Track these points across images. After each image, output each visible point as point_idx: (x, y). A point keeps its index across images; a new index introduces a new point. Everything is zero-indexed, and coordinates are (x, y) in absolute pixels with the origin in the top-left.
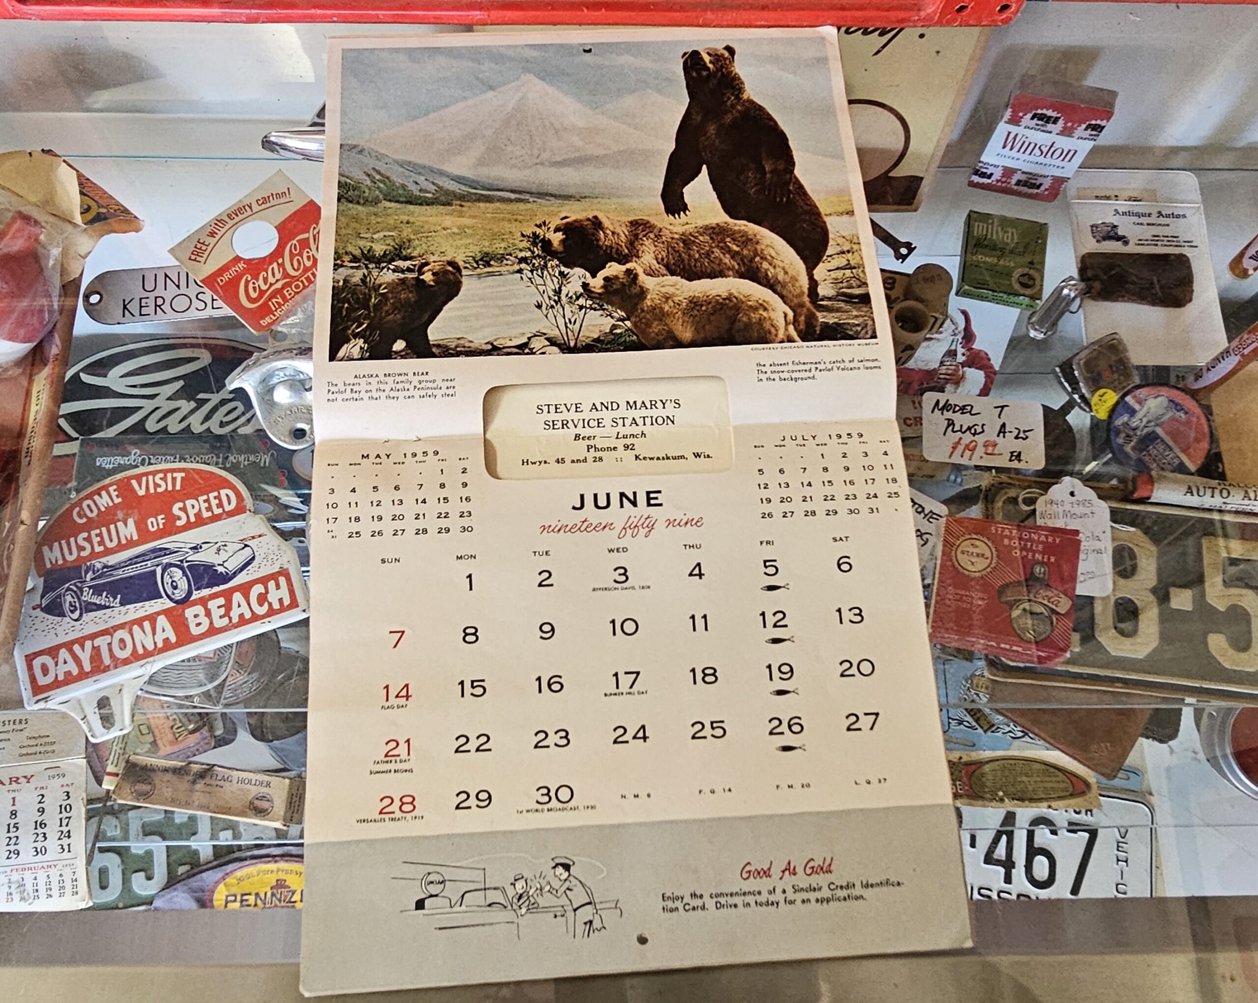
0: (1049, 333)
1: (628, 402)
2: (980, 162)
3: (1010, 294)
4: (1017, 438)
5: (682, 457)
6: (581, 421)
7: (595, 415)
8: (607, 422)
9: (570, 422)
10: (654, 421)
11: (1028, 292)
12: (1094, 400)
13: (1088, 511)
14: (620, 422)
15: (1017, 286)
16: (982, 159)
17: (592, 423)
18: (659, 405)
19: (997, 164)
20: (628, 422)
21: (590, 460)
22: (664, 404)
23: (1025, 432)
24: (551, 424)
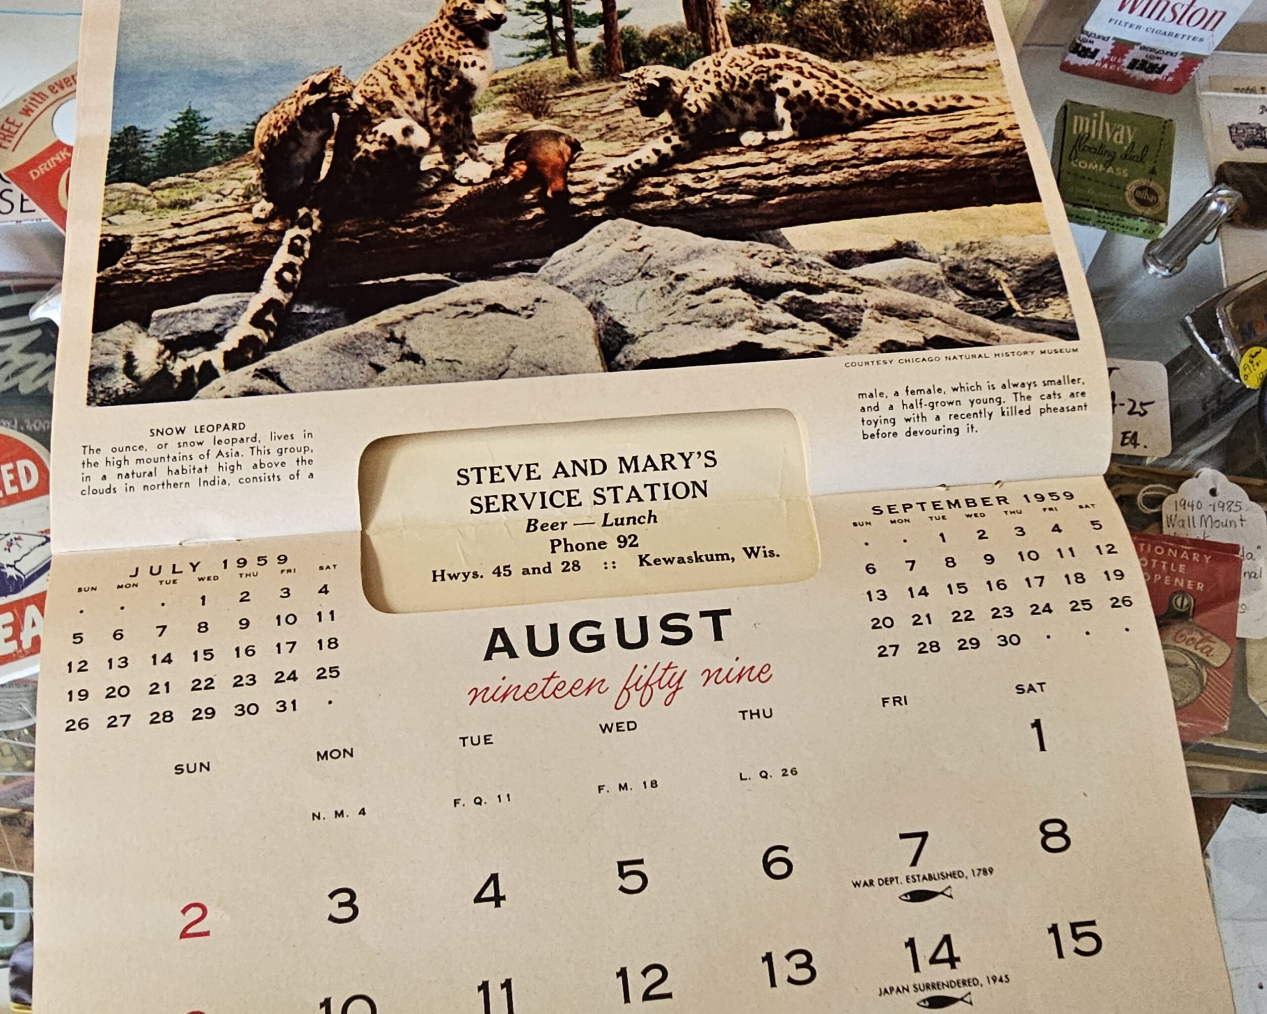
0: (1177, 269)
1: (622, 459)
2: (1083, 32)
3: (1122, 214)
4: (1131, 413)
5: (724, 557)
6: (538, 497)
7: (563, 483)
8: (585, 496)
9: (519, 498)
10: (670, 492)
11: (1148, 211)
12: (1243, 363)
13: (1235, 516)
14: (609, 495)
15: (1132, 203)
16: (1087, 28)
17: (559, 499)
18: (679, 462)
19: (1106, 35)
20: (623, 495)
21: (557, 567)
22: (687, 460)
23: (1142, 404)
24: (483, 502)
